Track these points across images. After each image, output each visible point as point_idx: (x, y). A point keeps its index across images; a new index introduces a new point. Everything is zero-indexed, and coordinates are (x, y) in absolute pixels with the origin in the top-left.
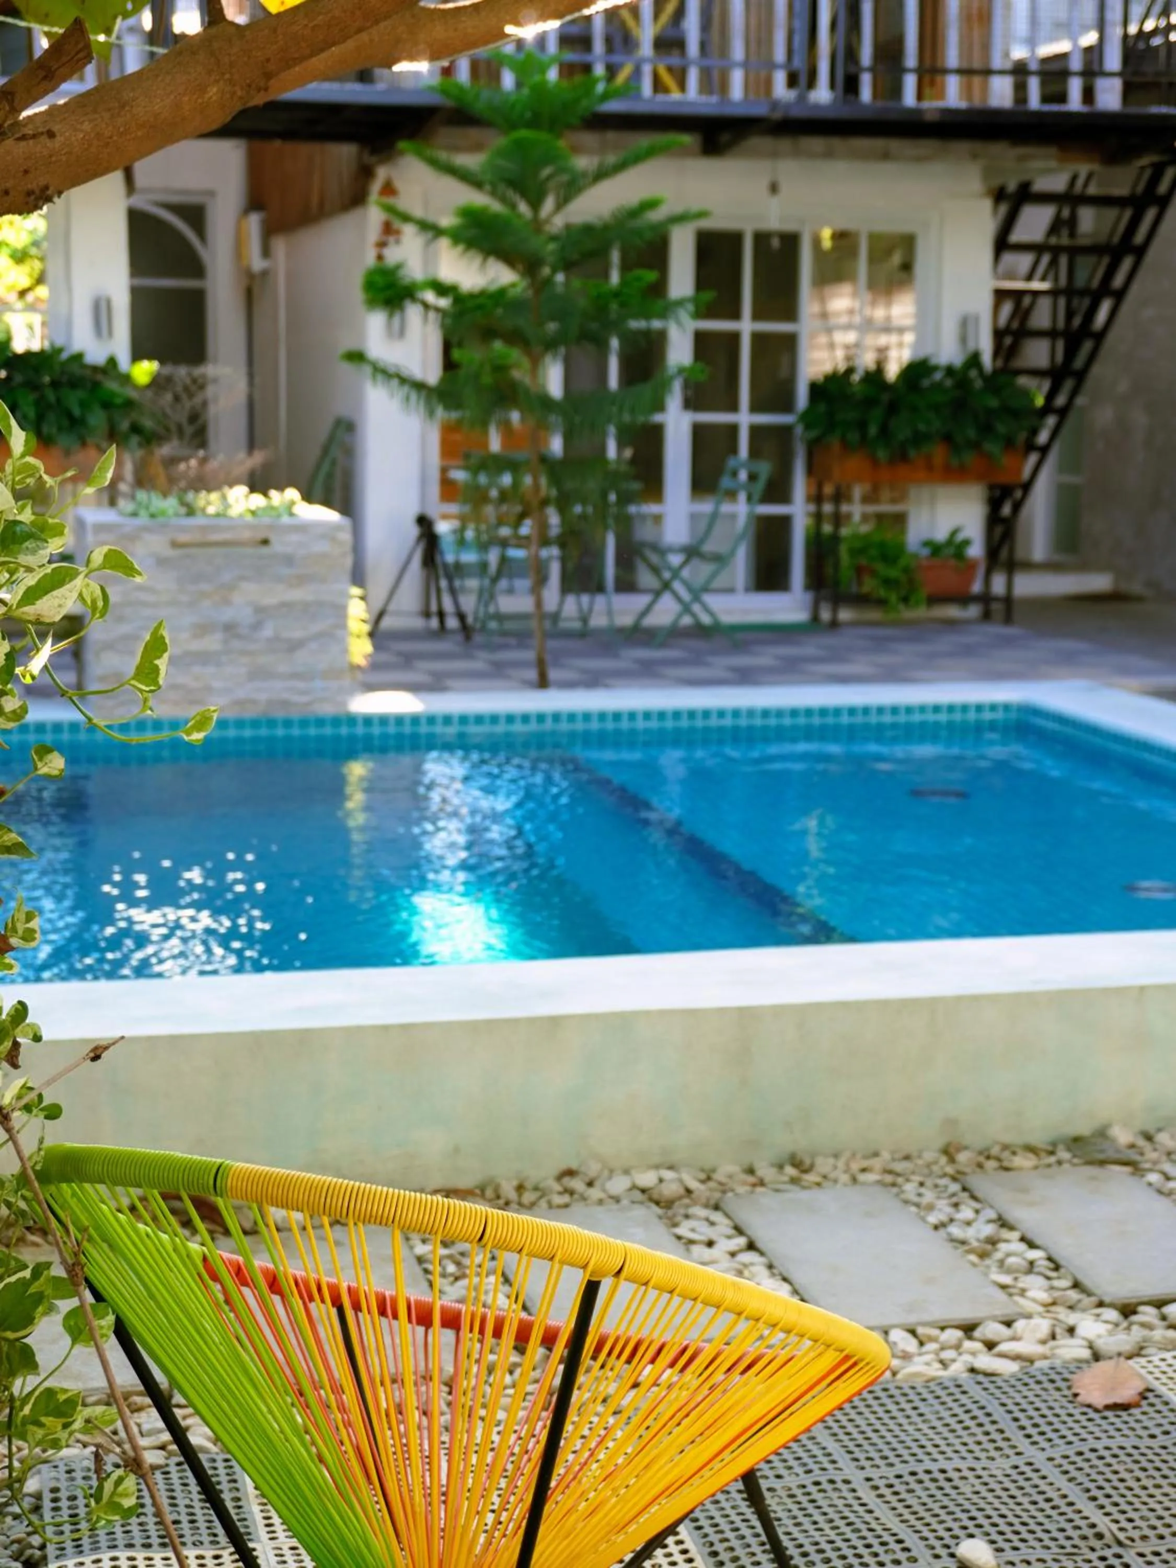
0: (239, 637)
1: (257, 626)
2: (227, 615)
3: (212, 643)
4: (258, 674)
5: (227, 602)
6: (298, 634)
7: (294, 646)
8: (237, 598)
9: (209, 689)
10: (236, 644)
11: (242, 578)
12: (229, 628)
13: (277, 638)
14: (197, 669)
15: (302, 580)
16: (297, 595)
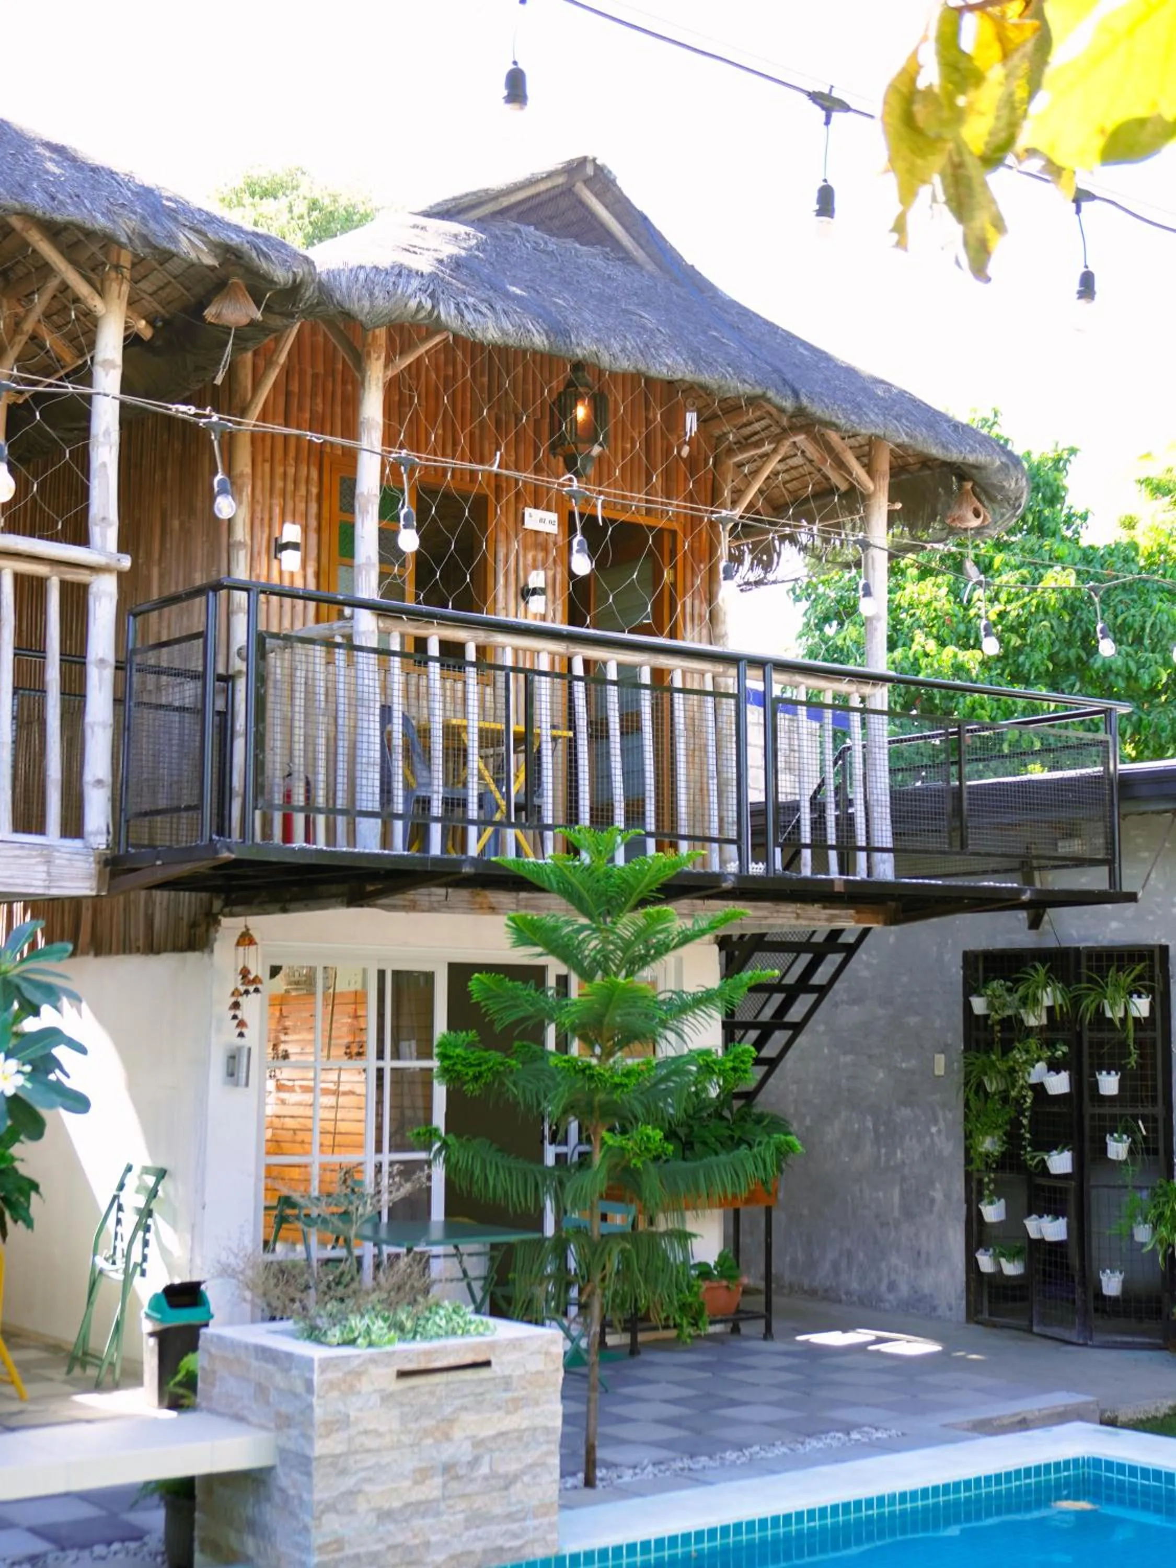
0: (457, 1478)
1: (474, 1463)
2: (447, 1453)
3: (432, 1489)
4: (476, 1519)
5: (448, 1438)
6: (514, 1467)
7: (509, 1481)
8: (458, 1434)
9: (427, 1544)
10: (454, 1486)
11: (464, 1408)
12: (448, 1468)
13: (494, 1475)
14: (417, 1523)
15: (516, 1405)
16: (511, 1422)
